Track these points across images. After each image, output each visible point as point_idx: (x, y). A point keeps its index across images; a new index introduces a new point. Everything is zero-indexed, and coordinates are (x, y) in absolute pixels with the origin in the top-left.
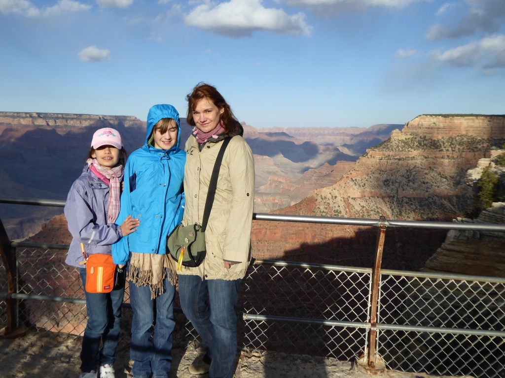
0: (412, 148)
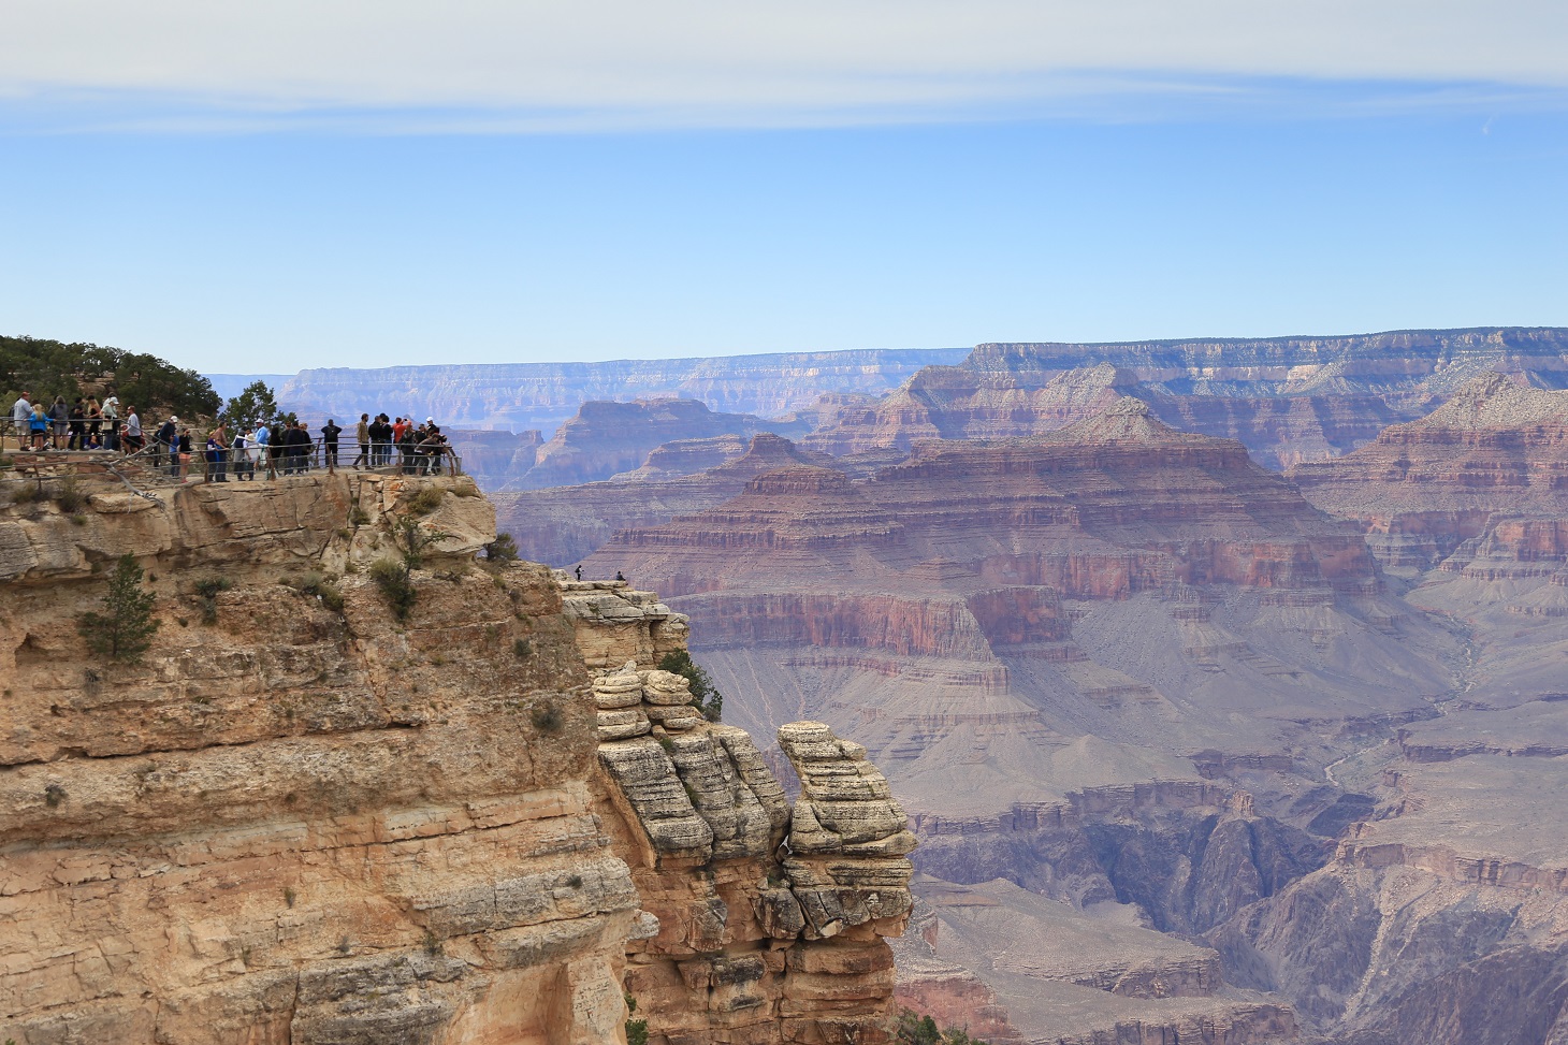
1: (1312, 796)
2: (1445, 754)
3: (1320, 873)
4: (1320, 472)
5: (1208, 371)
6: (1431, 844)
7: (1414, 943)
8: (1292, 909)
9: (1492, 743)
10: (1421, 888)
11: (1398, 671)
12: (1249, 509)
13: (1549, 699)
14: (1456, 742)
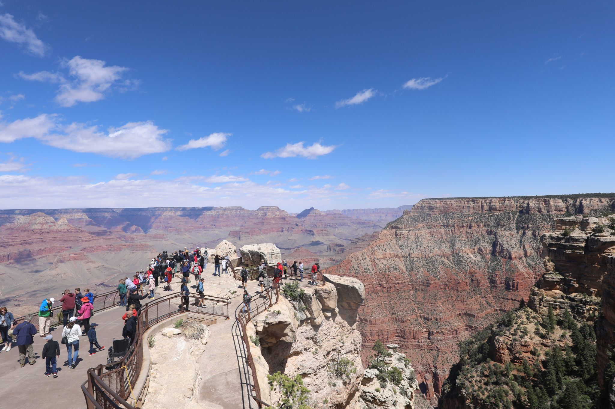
0: (418, 222)
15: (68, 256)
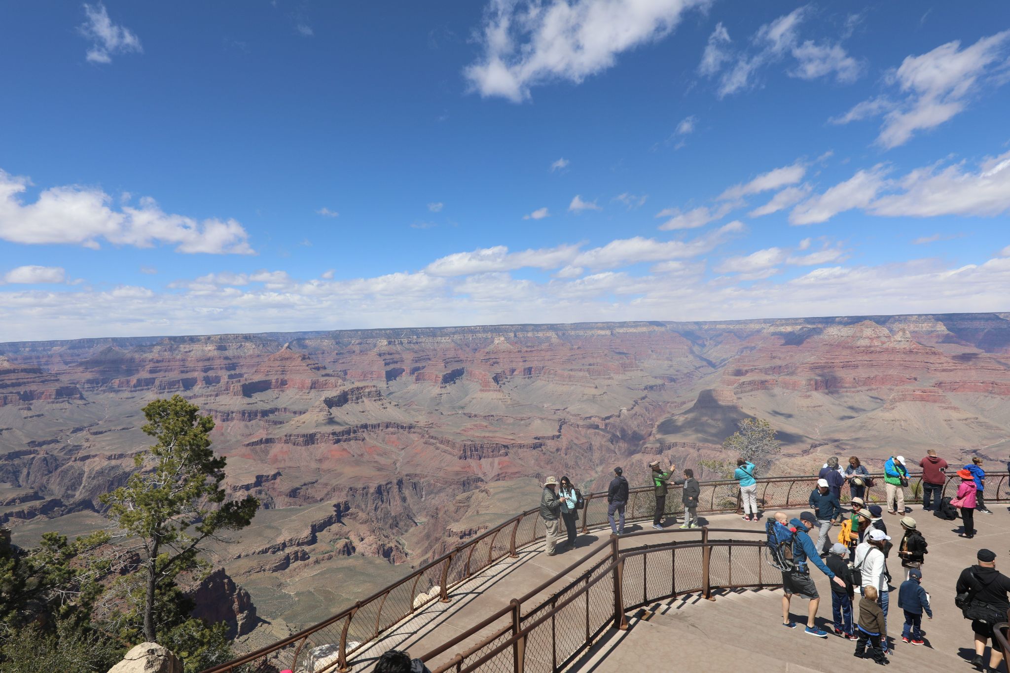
1: (64, 448)
2: (101, 433)
3: (67, 465)
4: (63, 372)
5: (27, 349)
6: (98, 453)
7: (94, 477)
8: (59, 475)
9: (113, 428)
10: (96, 464)
11: (87, 415)
12: (43, 382)
13: (128, 417)
14: (104, 430)
15: (912, 393)
